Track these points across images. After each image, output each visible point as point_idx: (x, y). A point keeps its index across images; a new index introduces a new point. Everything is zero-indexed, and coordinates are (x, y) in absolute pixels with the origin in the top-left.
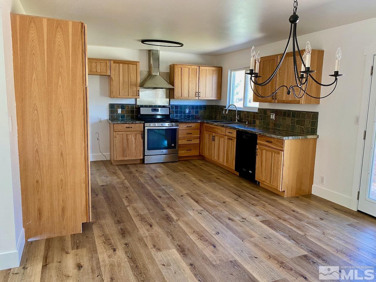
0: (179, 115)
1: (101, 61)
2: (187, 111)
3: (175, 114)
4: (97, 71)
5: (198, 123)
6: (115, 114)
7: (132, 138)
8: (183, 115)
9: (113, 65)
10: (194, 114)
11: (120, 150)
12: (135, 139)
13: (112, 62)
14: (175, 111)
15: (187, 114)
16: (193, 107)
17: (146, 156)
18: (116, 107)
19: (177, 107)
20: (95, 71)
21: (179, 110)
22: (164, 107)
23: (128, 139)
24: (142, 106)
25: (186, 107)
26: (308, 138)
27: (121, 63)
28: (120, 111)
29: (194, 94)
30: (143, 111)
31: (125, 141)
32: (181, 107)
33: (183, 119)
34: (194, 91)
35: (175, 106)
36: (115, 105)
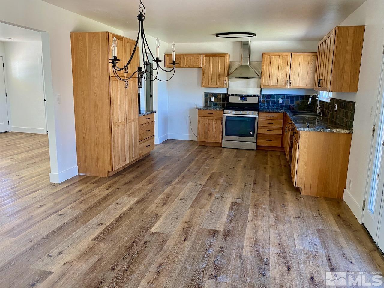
0: (271, 104)
1: (195, 56)
2: (280, 101)
3: (266, 104)
4: (191, 65)
5: (281, 113)
6: (209, 102)
7: (213, 123)
8: (275, 104)
9: (204, 58)
10: (289, 104)
11: (202, 133)
12: (216, 124)
13: (204, 55)
14: (267, 100)
15: (280, 104)
16: (287, 97)
17: (223, 140)
18: (209, 96)
19: (268, 96)
20: (190, 65)
21: (271, 99)
22: (255, 96)
23: (209, 124)
24: (232, 95)
25: (279, 96)
26: (335, 132)
27: (211, 56)
28: (212, 99)
29: (284, 83)
30: (232, 100)
31: (207, 125)
32: (273, 96)
33: (275, 108)
34: (285, 80)
35: (267, 95)
36: (209, 94)
